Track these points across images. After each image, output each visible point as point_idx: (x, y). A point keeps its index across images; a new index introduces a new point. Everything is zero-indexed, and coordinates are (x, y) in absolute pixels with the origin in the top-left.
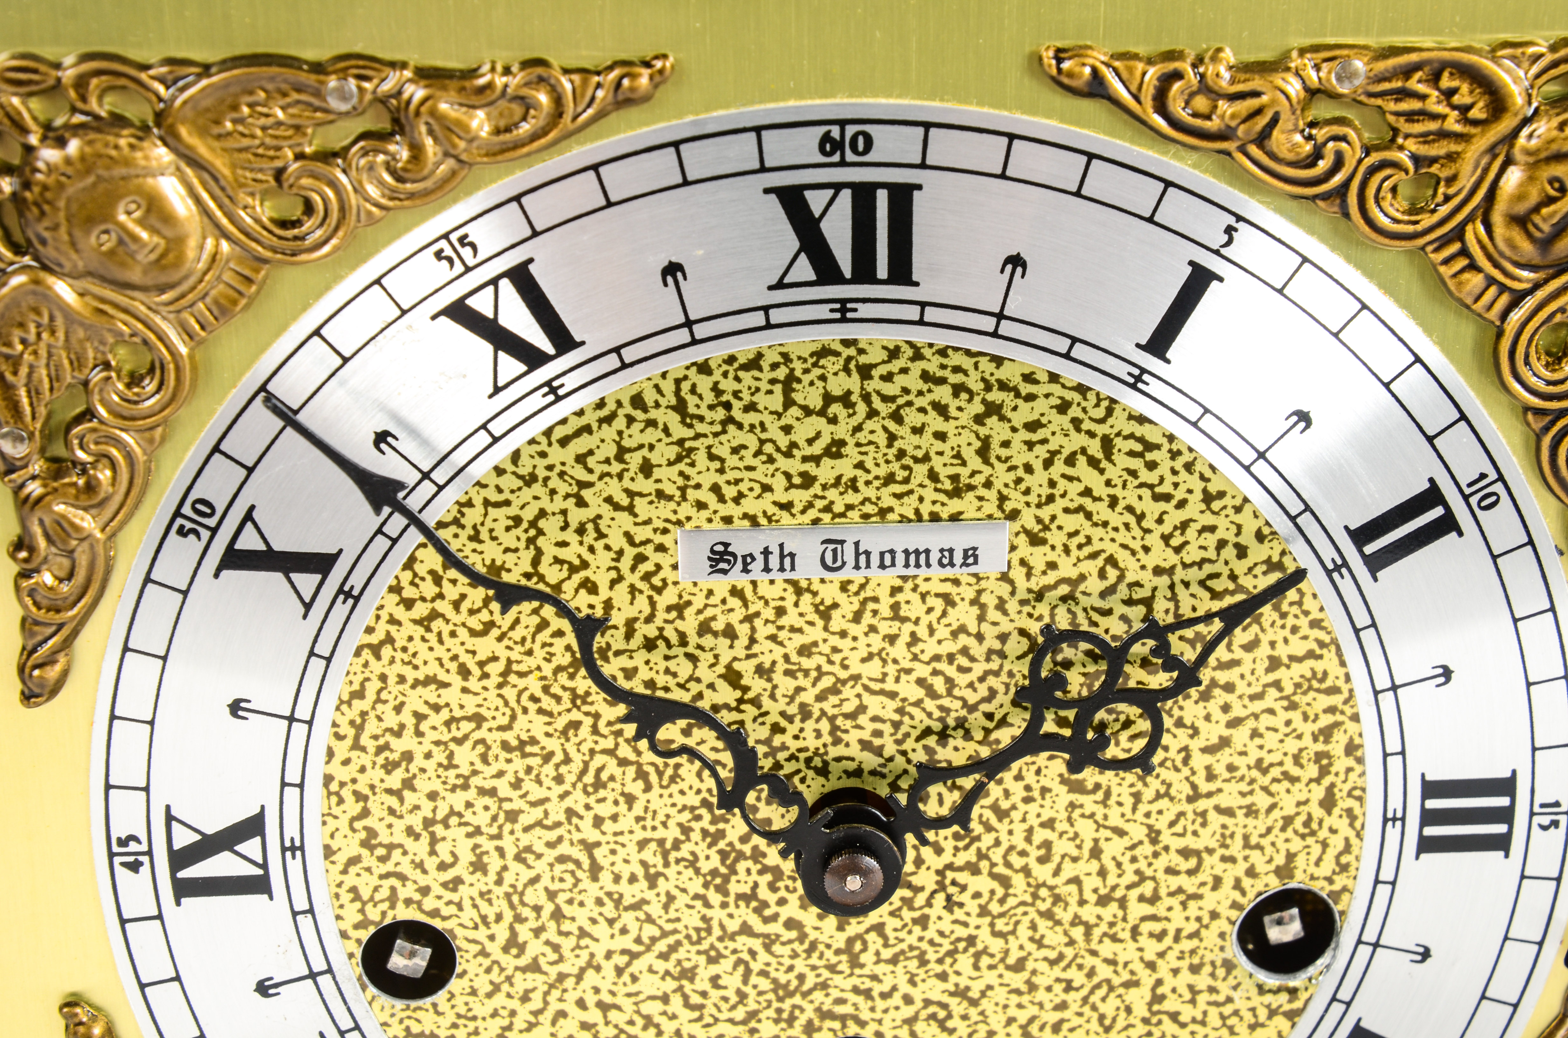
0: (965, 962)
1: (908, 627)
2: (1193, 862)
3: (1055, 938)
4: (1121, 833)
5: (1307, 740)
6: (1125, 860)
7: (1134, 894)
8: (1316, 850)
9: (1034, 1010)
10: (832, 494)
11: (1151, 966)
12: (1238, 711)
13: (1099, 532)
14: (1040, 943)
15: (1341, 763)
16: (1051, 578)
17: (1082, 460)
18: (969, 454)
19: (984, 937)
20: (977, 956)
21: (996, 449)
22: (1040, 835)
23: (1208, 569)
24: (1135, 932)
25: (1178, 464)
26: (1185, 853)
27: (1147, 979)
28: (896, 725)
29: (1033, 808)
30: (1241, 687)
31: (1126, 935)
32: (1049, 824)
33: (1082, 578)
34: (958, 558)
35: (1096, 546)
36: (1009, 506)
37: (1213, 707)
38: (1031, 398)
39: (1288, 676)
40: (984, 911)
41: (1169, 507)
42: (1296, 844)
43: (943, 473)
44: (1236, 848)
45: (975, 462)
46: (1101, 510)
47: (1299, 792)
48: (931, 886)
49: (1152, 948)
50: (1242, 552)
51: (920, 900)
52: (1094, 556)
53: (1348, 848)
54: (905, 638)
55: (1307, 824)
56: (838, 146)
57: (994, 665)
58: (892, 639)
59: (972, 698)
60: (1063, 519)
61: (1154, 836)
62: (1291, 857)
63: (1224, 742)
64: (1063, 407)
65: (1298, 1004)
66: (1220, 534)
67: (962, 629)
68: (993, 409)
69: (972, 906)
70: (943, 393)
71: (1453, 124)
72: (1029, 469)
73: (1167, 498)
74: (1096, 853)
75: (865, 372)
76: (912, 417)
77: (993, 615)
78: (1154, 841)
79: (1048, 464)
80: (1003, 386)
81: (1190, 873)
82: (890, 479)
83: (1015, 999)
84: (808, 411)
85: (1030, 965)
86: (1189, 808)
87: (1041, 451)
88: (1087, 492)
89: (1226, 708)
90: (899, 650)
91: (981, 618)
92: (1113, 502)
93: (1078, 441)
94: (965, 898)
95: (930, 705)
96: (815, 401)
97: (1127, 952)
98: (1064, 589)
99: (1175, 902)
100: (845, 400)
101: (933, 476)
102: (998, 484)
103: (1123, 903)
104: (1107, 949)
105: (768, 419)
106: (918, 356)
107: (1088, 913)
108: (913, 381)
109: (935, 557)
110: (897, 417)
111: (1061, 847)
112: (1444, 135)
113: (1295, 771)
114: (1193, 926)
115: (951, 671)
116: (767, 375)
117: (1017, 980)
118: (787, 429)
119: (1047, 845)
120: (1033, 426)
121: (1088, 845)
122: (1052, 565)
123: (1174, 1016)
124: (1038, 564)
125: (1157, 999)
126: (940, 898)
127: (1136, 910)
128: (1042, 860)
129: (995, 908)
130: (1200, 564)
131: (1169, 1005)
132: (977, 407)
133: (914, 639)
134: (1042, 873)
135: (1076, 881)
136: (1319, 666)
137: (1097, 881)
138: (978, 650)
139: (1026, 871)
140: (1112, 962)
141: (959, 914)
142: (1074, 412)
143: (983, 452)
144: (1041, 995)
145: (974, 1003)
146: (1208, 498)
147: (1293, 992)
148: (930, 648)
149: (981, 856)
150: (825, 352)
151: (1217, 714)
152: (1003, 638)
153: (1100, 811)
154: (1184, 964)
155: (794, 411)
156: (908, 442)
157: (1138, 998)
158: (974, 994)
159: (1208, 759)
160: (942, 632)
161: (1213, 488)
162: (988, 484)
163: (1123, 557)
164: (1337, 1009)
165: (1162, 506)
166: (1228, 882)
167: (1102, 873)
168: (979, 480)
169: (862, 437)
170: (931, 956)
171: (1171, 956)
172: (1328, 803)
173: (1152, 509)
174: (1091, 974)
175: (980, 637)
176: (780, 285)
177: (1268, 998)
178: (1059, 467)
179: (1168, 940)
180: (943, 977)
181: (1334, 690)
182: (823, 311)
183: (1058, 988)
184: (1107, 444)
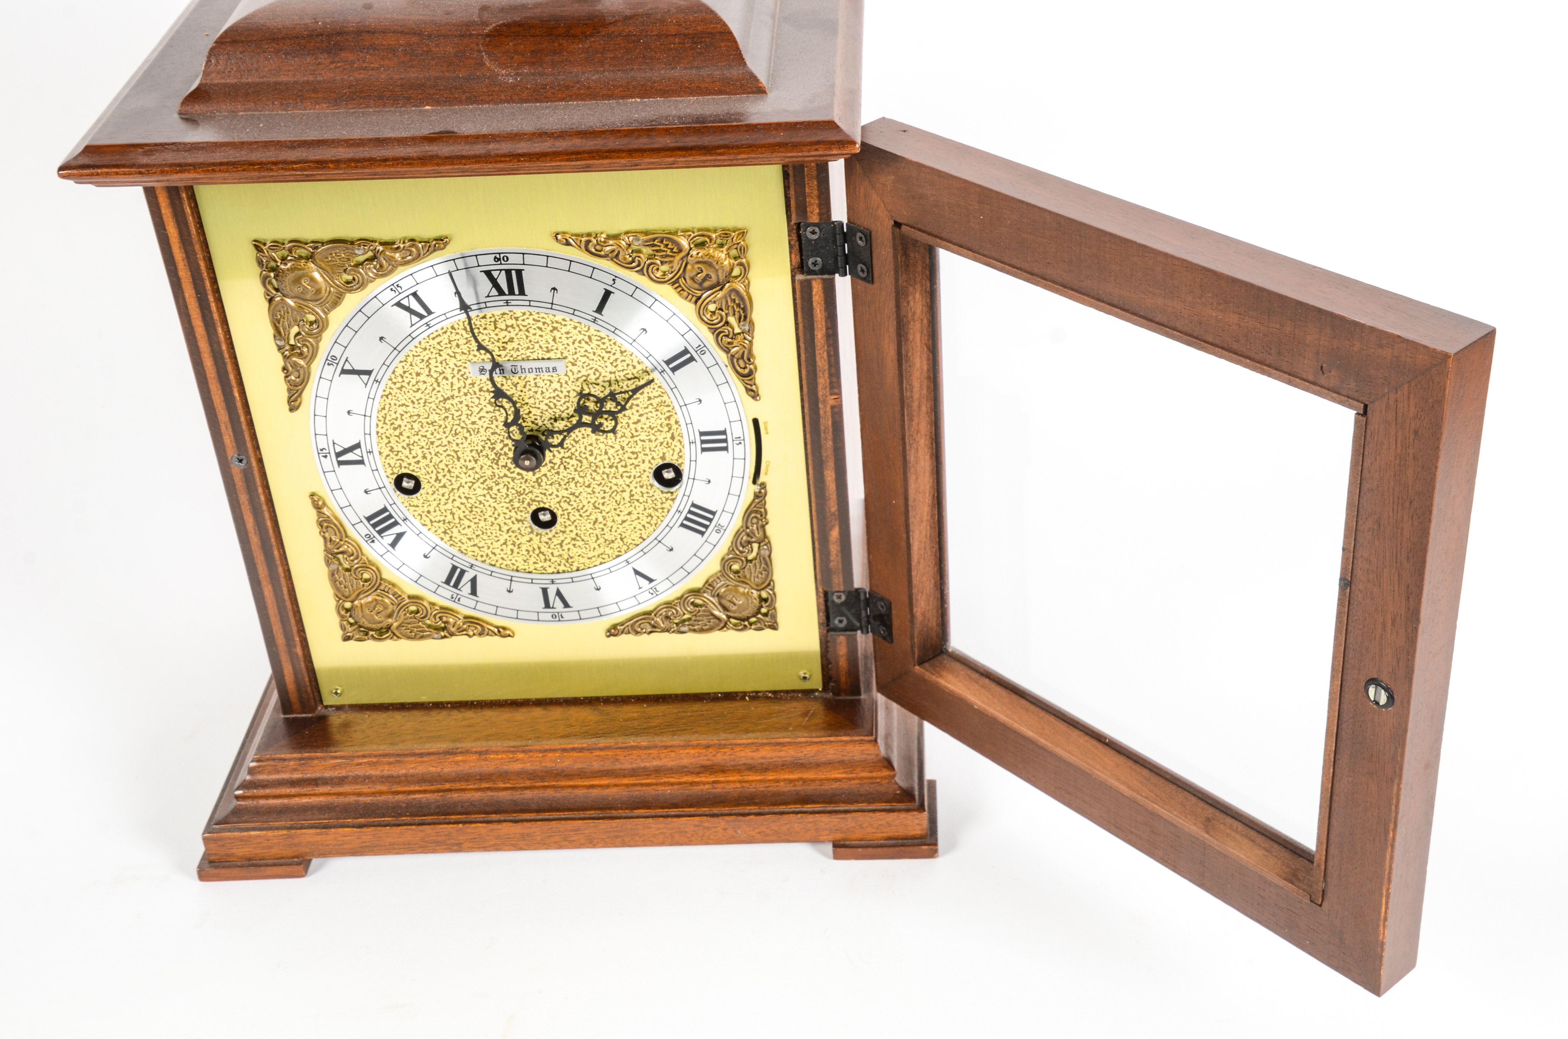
0: (572, 485)
1: (540, 389)
2: (635, 456)
3: (598, 478)
4: (613, 447)
5: (663, 420)
6: (615, 455)
7: (619, 465)
8: (671, 452)
9: (595, 499)
10: (512, 352)
11: (628, 486)
12: (641, 412)
13: (591, 362)
14: (594, 479)
15: (674, 427)
16: (580, 375)
17: (583, 342)
18: (550, 341)
19: (577, 478)
20: (576, 483)
21: (558, 340)
22: (589, 448)
23: (625, 372)
24: (622, 476)
25: (611, 343)
26: (633, 453)
27: (628, 490)
28: (541, 417)
29: (585, 440)
30: (641, 405)
31: (619, 477)
32: (591, 445)
33: (589, 375)
34: (551, 370)
35: (591, 366)
36: (564, 355)
37: (634, 410)
38: (565, 325)
39: (655, 402)
40: (576, 470)
41: (611, 355)
42: (665, 450)
43: (544, 346)
44: (647, 451)
45: (552, 343)
46: (591, 356)
47: (663, 435)
48: (559, 463)
49: (628, 481)
50: (634, 367)
51: (556, 467)
52: (591, 369)
53: (681, 451)
54: (540, 392)
55: (667, 444)
56: (499, 259)
57: (567, 399)
58: (536, 392)
59: (562, 409)
60: (580, 358)
61: (623, 448)
62: (664, 454)
63: (639, 421)
64: (575, 328)
65: (674, 497)
66: (627, 362)
67: (556, 390)
68: (555, 329)
69: (572, 469)
70: (540, 324)
71: (669, 253)
72: (568, 345)
73: (610, 352)
74: (606, 453)
75: (517, 319)
76: (532, 331)
77: (564, 385)
78: (623, 449)
79: (573, 343)
80: (557, 322)
81: (635, 458)
82: (528, 348)
83: (589, 496)
84: (502, 330)
85: (592, 486)
86: (631, 440)
87: (571, 340)
88: (586, 351)
89: (638, 411)
90: (539, 395)
91: (561, 386)
92: (594, 354)
93: (580, 337)
94: (569, 466)
95: (550, 411)
96: (504, 327)
97: (620, 482)
98: (584, 378)
99: (632, 467)
100: (512, 326)
101: (541, 347)
102: (560, 349)
103: (617, 467)
104: (614, 481)
105: (491, 332)
106: (531, 314)
107: (607, 470)
108: (531, 321)
109: (544, 370)
110: (527, 331)
111: (596, 451)
112: (667, 256)
113: (661, 429)
114: (639, 474)
115: (555, 401)
116: (489, 320)
117: (589, 490)
118: (497, 335)
119: (591, 451)
120: (567, 333)
121: (603, 451)
122: (579, 371)
123: (638, 501)
124: (576, 371)
125: (632, 495)
126: (562, 467)
127: (621, 470)
128: (591, 455)
129: (579, 469)
130: (623, 370)
131: (636, 497)
132: (550, 328)
133: (542, 393)
134: (591, 459)
135: (601, 461)
136: (663, 399)
137: (608, 461)
138: (562, 395)
139: (586, 458)
140: (617, 485)
141: (568, 471)
142: (578, 329)
143: (554, 340)
144: (597, 495)
145: (577, 497)
146: (622, 352)
147: (672, 493)
148: (547, 395)
149: (572, 454)
150: (504, 314)
151: (635, 413)
152: (569, 392)
153: (605, 441)
154: (638, 485)
155: (498, 330)
156: (532, 338)
157: (626, 495)
158: (577, 494)
159: (635, 426)
160: (550, 390)
161: (623, 349)
162: (557, 349)
163: (600, 369)
164: (686, 498)
165: (609, 355)
166: (647, 461)
167: (609, 459)
168: (554, 348)
169: (519, 336)
170: (562, 483)
171: (634, 483)
172: (673, 438)
173: (606, 356)
174: (611, 488)
175: (562, 392)
176: (488, 296)
177: (665, 495)
178: (577, 344)
179: (632, 478)
180: (567, 489)
181: (668, 406)
182: (502, 303)
183: (602, 492)
184: (590, 337)
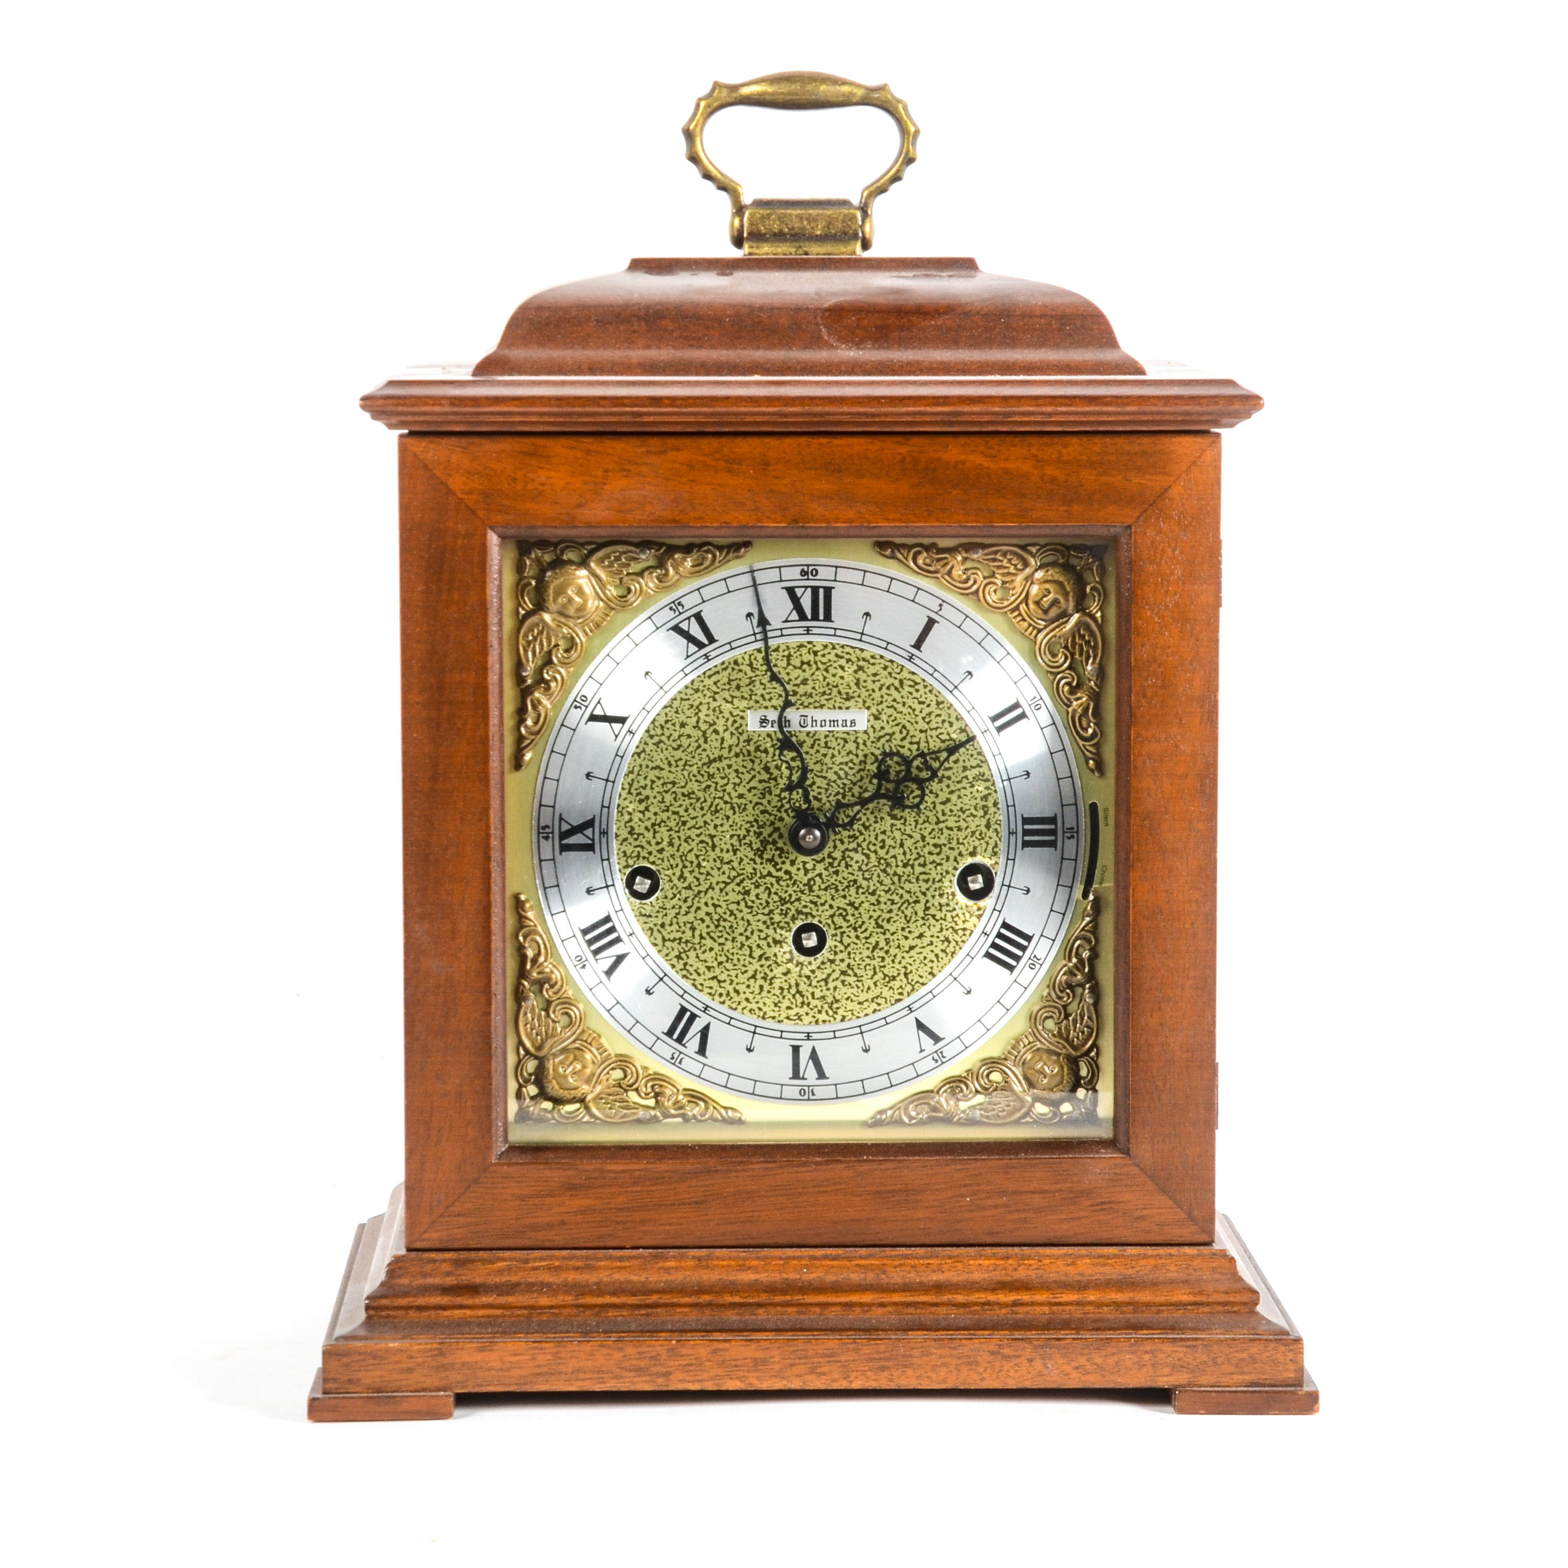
0: (853, 890)
1: (831, 751)
2: (938, 850)
3: (887, 881)
4: (911, 837)
5: (978, 800)
6: (913, 848)
7: (917, 863)
8: (984, 845)
9: (879, 913)
10: (804, 698)
11: (924, 894)
12: (953, 788)
13: (898, 716)
14: (881, 883)
15: (992, 810)
16: (882, 733)
17: (892, 688)
18: (852, 685)
19: (860, 879)
20: (858, 888)
21: (862, 683)
22: (881, 837)
23: (939, 731)
24: (918, 879)
25: (927, 690)
26: (935, 846)
27: (923, 900)
28: (827, 790)
29: (878, 825)
30: (953, 778)
31: (914, 880)
32: (884, 832)
33: (894, 733)
34: (849, 724)
35: (898, 721)
36: (867, 705)
37: (943, 785)
38: (873, 664)
39: (971, 774)
40: (860, 869)
41: (924, 706)
42: (977, 843)
43: (843, 691)
44: (954, 844)
45: (854, 688)
46: (900, 707)
47: (977, 821)
48: (840, 858)
49: (924, 886)
50: (951, 724)
51: (836, 864)
52: (897, 725)
53: (996, 846)
54: (829, 755)
55: (980, 835)
56: (806, 573)
57: (862, 767)
58: (825, 755)
59: (854, 780)
60: (886, 710)
61: (923, 838)
62: (975, 848)
63: (948, 800)
64: (885, 668)
65: (980, 913)
66: (943, 717)
67: (850, 752)
68: (860, 668)
69: (855, 866)
70: (842, 662)
71: (1012, 570)
72: (873, 691)
73: (922, 703)
74: (902, 845)
75: (815, 653)
76: (832, 670)
77: (861, 747)
78: (923, 840)
79: (880, 689)
80: (864, 660)
81: (938, 854)
82: (824, 693)
83: (872, 907)
84: (795, 667)
85: (878, 893)
86: (936, 827)
87: (878, 684)
88: (895, 700)
89: (948, 786)
90: (827, 760)
91: (857, 748)
92: (904, 704)
93: (890, 681)
94: (853, 863)
95: (839, 782)
96: (798, 664)
97: (914, 888)
98: (888, 737)
99: (932, 866)
100: (808, 663)
101: (840, 693)
102: (863, 696)
103: (912, 866)
104: (907, 886)
105: (781, 670)
106: (834, 648)
107: (900, 871)
108: (832, 657)
109: (840, 723)
110: (826, 670)
111: (889, 842)
112: (1009, 574)
113: (975, 813)
114: (940, 877)
115: (846, 769)
116: (781, 654)
117: (873, 899)
118: (788, 674)
119: (883, 841)
120: (875, 675)
121: (899, 842)
122: (883, 728)
123: (934, 916)
124: (878, 727)
125: (927, 909)
126: (843, 862)
127: (918, 870)
128: (882, 847)
129: (864, 868)
130: (936, 729)
131: (932, 911)
132: (855, 668)
133: (833, 756)
134: (882, 853)
135: (894, 857)
136: (981, 770)
137: (903, 857)
138: (856, 761)
139: (875, 852)
140: (909, 892)
141: (850, 870)
142: (889, 670)
143: (857, 684)
144: (882, 906)
145: (857, 909)
146: (938, 704)
147: (979, 908)
148: (839, 759)
149: (859, 845)
150: (801, 646)
151: (945, 789)
152: (865, 756)
153: (903, 827)
154: (937, 893)
155: (791, 667)
156: (830, 679)
157: (920, 908)
158: (857, 905)
159: (942, 807)
160: (844, 753)
161: (940, 700)
162: (859, 696)
163: (908, 725)
164: (995, 916)
165: (922, 706)
166: (952, 858)
167: (904, 853)
168: (856, 694)
169: (814, 677)
170: (840, 888)
171: (931, 890)
172: (988, 826)
173: (918, 707)
174: (901, 897)
175: (857, 756)
176: (786, 621)
177: (969, 910)
178: (884, 690)
179: (930, 883)
180: (844, 897)
181: (987, 780)
182: (801, 631)
183: (889, 903)
184: (901, 682)
